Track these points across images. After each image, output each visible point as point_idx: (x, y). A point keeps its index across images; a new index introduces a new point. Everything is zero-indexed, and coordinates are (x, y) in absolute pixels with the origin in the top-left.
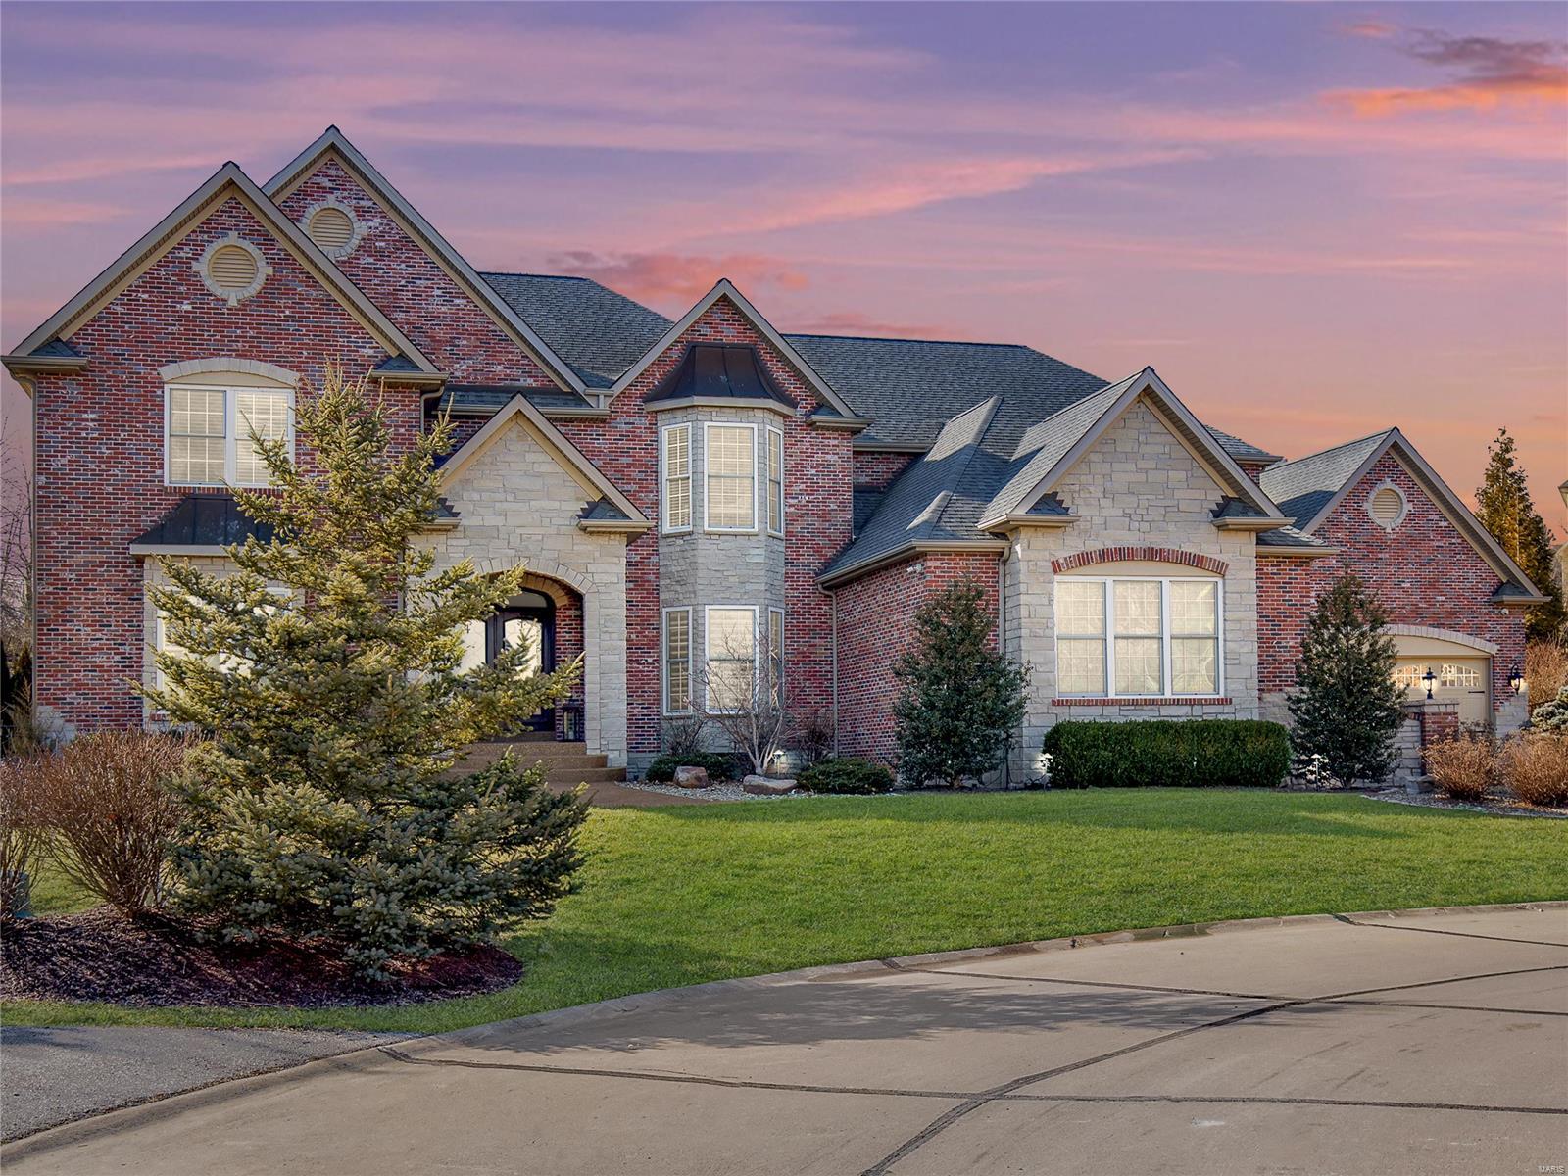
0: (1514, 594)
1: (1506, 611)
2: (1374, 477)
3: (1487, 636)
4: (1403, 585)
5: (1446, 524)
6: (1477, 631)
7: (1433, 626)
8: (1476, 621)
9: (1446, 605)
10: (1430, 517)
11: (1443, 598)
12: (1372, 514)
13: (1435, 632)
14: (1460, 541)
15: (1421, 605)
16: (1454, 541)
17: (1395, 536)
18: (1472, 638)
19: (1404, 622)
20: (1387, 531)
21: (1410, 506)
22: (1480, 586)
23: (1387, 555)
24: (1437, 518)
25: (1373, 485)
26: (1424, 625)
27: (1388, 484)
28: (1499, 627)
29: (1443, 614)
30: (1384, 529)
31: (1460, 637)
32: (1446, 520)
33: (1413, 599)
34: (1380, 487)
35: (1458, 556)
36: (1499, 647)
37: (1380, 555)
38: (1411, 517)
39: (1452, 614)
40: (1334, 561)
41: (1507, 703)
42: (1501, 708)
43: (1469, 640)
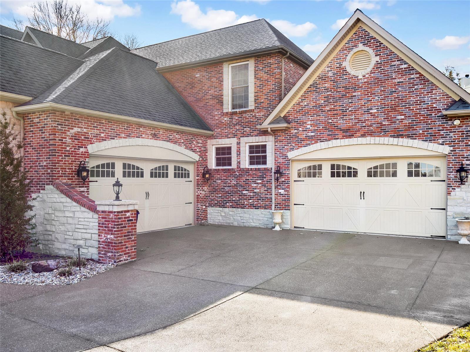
0: (458, 108)
1: (457, 122)
2: (351, 44)
3: (441, 141)
4: (371, 111)
5: (406, 66)
6: (431, 138)
7: (394, 137)
8: (430, 131)
9: (405, 122)
10: (393, 64)
11: (403, 117)
12: (348, 69)
13: (395, 140)
14: (418, 76)
15: (384, 123)
16: (412, 76)
17: (366, 80)
18: (426, 143)
19: (371, 135)
20: (359, 78)
21: (378, 58)
22: (434, 106)
23: (359, 93)
24: (399, 63)
25: (351, 49)
26: (387, 136)
27: (361, 47)
28: (452, 134)
29: (402, 128)
30: (358, 77)
31: (416, 143)
32: (406, 63)
33: (379, 120)
34: (355, 50)
35: (416, 87)
36: (452, 148)
37: (354, 94)
38: (378, 65)
39: (410, 127)
40: (323, 102)
41: (457, 189)
42: (452, 193)
43: (425, 145)
